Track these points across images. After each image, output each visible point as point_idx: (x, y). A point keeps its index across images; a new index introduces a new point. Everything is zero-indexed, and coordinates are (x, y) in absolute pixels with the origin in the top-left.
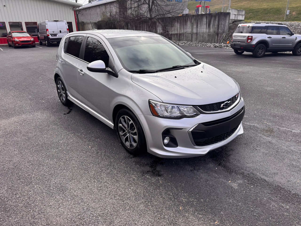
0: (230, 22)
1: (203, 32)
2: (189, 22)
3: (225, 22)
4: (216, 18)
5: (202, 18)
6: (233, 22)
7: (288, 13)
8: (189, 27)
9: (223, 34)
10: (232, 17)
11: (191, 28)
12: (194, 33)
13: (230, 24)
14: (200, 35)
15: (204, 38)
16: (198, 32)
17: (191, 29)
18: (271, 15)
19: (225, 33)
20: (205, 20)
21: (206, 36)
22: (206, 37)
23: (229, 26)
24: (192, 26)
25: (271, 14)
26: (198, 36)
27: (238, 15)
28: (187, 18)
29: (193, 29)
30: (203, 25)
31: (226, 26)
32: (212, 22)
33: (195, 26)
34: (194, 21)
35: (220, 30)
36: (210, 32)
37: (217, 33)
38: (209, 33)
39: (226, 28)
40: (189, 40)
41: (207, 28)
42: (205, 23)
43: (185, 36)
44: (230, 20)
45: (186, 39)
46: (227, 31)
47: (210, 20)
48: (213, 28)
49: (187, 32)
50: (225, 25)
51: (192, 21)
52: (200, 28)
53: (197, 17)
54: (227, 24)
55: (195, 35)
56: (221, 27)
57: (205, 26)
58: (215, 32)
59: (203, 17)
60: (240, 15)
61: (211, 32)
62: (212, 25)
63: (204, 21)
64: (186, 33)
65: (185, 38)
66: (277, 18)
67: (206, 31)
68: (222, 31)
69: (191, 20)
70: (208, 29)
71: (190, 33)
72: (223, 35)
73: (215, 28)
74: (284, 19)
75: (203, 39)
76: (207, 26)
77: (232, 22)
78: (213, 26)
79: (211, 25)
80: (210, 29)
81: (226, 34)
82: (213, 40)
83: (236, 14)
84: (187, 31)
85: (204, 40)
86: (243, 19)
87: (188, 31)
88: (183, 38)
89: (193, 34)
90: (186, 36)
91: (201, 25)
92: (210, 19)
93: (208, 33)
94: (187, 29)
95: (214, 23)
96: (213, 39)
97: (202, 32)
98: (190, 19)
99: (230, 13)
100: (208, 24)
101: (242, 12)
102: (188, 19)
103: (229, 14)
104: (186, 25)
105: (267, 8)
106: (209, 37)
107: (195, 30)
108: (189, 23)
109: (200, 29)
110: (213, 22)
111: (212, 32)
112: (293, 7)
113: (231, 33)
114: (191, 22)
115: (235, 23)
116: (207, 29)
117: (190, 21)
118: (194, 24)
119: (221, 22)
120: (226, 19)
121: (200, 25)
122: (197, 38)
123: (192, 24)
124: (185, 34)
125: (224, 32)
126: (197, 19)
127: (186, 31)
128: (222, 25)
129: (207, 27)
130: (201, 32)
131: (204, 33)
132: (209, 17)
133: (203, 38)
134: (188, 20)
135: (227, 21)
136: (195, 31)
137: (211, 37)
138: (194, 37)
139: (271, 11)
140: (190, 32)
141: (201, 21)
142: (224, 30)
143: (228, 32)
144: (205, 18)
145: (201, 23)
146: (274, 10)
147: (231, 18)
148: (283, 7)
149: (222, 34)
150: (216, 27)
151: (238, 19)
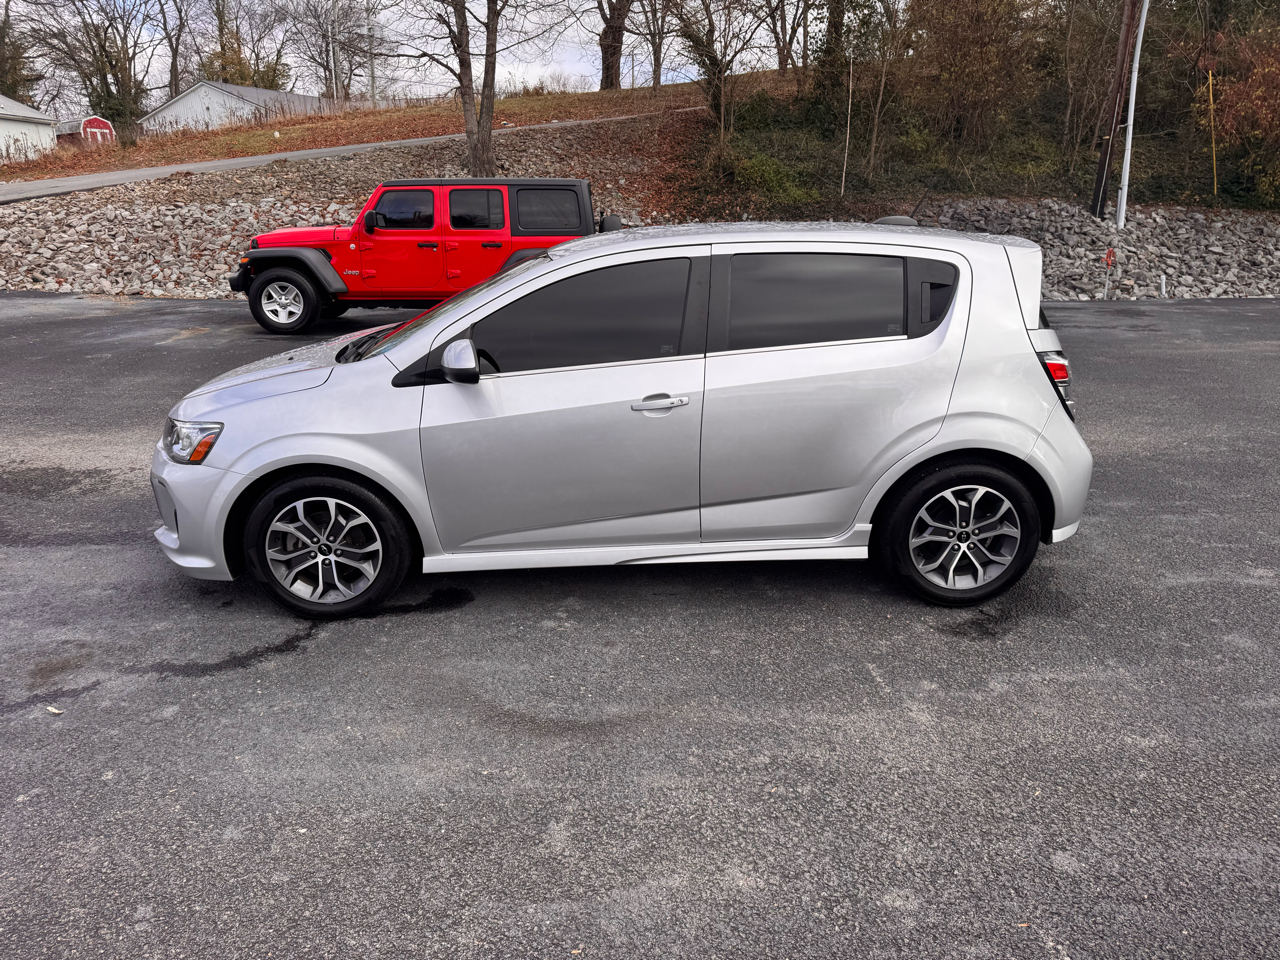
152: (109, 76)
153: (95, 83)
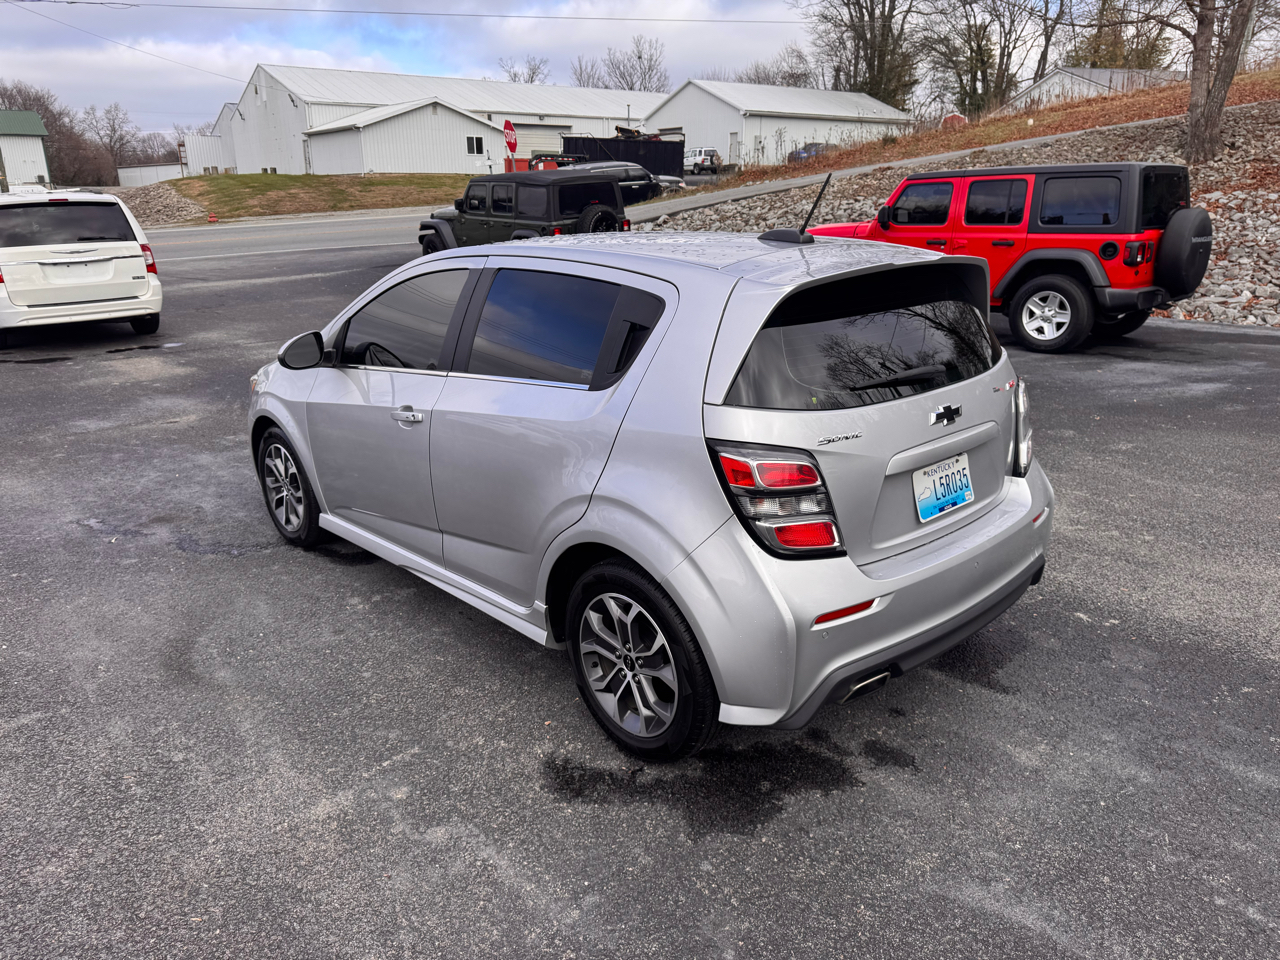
152: (979, 73)
153: (965, 82)
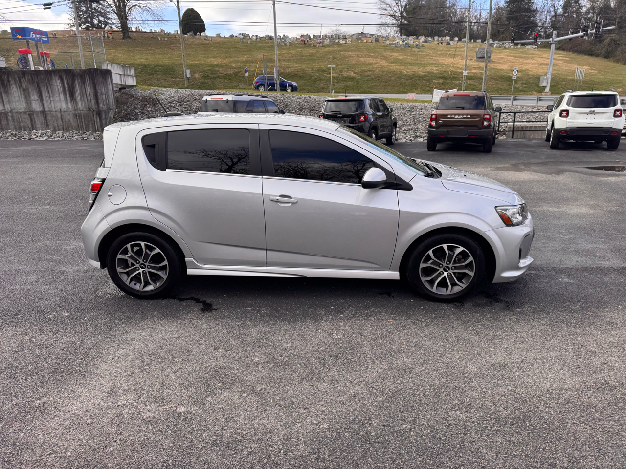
0: (115, 89)
1: (60, 110)
2: (14, 86)
3: (107, 88)
4: (85, 79)
5: (48, 80)
6: (120, 89)
7: (188, 75)
8: (17, 99)
9: (109, 113)
10: (116, 79)
11: (23, 100)
12: (37, 113)
13: (116, 93)
14: (54, 116)
15: (65, 121)
16: (46, 109)
17: (24, 102)
18: (159, 77)
19: (111, 111)
20: (59, 83)
21: (69, 117)
22: (72, 121)
23: (116, 97)
24: (26, 97)
25: (159, 75)
26: (49, 118)
27: (124, 75)
28: (6, 77)
29: (31, 103)
30: (57, 95)
31: (111, 96)
32: (78, 89)
33: (34, 97)
34: (29, 86)
35: (101, 106)
36: (77, 110)
37: (95, 109)
38: (75, 110)
39: (111, 100)
40: (24, 127)
41: (69, 101)
42: (60, 89)
43: (10, 118)
44: (114, 86)
45: (17, 127)
46: (115, 107)
47: (70, 84)
48: (84, 101)
49: (14, 109)
50: (108, 96)
51: (24, 85)
52: (51, 100)
53: (36, 77)
54: (111, 93)
55: (40, 117)
56: (103, 99)
57: (62, 96)
58: (90, 109)
59: (51, 76)
60: (128, 76)
61: (81, 109)
62: (80, 95)
63: (57, 86)
64: (11, 111)
65: (11, 122)
66: (173, 82)
67: (68, 107)
68: (106, 106)
69: (20, 81)
70: (71, 102)
71: (25, 113)
72: (110, 115)
73: (89, 102)
74: (185, 84)
75: (64, 124)
76: (68, 95)
77: (118, 89)
78: (83, 96)
79: (78, 96)
80: (77, 104)
81: (114, 113)
82: (91, 126)
83: (122, 73)
84: (15, 107)
85: (68, 126)
86: (135, 84)
87: (18, 107)
88: (8, 124)
89: (33, 114)
90: (13, 119)
91: (49, 93)
92: (70, 82)
93: (73, 112)
94: (14, 103)
95: (84, 90)
96: (90, 123)
97: (58, 109)
98: (15, 80)
99: (110, 71)
100: (67, 93)
101: (130, 70)
102: (10, 79)
103: (108, 72)
104: (7, 92)
105: (149, 64)
106: (79, 119)
107: (38, 106)
108: (14, 90)
109: (49, 103)
110: (81, 87)
111: (84, 110)
112: (191, 65)
113: (124, 110)
114: (20, 86)
115: (123, 91)
116: (69, 104)
117: (16, 84)
118: (30, 90)
119: (100, 88)
120: (106, 82)
121: (47, 95)
122: (47, 122)
123: (24, 90)
124: (10, 114)
125: (109, 109)
126: (36, 80)
127: (12, 107)
128: (102, 95)
129: (69, 98)
130: (54, 110)
131: (62, 110)
132: (66, 78)
133: (62, 121)
134: (9, 81)
135: (109, 87)
136: (36, 106)
137: (83, 120)
138: (39, 121)
139: (157, 69)
140: (23, 110)
141: (49, 85)
142: (108, 104)
143: (117, 109)
144: (57, 78)
145: (50, 90)
146: (162, 68)
147: (114, 81)
148: (173, 63)
149: (107, 114)
150: (89, 98)
151: (127, 83)
